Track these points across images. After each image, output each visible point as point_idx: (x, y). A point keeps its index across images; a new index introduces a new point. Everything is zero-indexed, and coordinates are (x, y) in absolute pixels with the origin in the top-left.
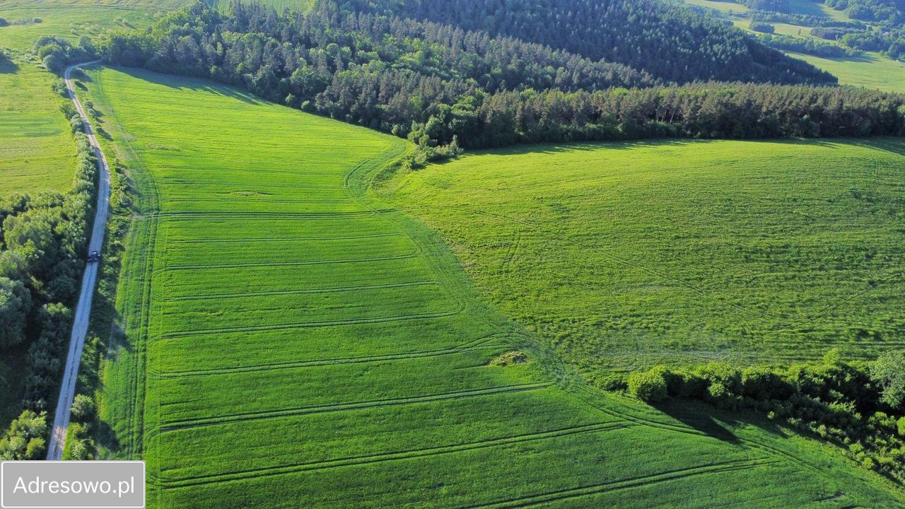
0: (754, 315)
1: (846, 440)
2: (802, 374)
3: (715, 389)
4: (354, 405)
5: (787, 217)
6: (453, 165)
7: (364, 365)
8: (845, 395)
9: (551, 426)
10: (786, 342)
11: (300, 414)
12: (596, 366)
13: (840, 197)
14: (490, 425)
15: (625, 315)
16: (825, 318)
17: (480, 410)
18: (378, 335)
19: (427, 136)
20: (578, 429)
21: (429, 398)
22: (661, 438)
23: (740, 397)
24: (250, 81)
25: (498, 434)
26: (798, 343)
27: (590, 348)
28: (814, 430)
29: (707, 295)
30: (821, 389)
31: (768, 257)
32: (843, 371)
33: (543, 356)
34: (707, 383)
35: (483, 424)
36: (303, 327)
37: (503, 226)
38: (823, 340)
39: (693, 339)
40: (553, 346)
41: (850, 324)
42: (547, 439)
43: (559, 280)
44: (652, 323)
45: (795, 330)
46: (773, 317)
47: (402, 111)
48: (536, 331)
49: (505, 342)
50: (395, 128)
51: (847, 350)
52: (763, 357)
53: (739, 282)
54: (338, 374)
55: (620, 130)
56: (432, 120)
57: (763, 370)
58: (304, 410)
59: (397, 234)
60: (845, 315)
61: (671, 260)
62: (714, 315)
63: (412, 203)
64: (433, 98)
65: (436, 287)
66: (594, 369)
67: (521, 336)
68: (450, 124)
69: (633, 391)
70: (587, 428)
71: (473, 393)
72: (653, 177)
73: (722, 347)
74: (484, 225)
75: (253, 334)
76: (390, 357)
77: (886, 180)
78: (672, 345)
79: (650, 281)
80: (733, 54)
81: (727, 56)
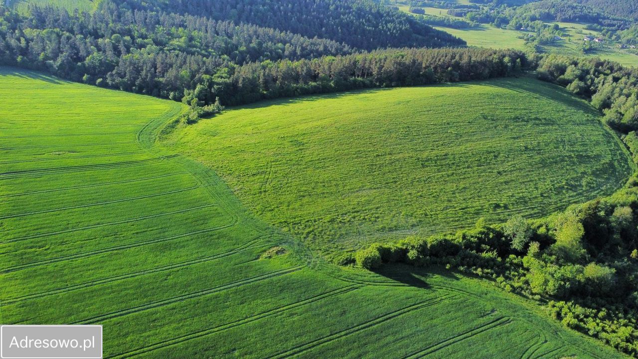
0: (431, 202)
1: (494, 276)
2: (464, 237)
3: (412, 254)
4: (162, 303)
5: (445, 135)
6: (218, 118)
7: (167, 271)
8: (491, 247)
9: (307, 295)
10: (453, 217)
11: (121, 315)
12: (333, 250)
13: (475, 119)
14: (265, 302)
15: (349, 212)
16: (474, 198)
17: (256, 292)
18: (176, 248)
19: (197, 99)
20: (326, 295)
21: (219, 289)
22: (380, 292)
23: (428, 257)
24: (51, 66)
25: (271, 306)
26: (460, 217)
27: (328, 238)
28: (475, 272)
29: (400, 192)
30: (476, 245)
31: (436, 163)
32: (488, 232)
33: (296, 248)
34: (406, 251)
35: (259, 301)
36: (116, 250)
37: (259, 159)
38: (474, 213)
39: (394, 223)
40: (303, 240)
41: (489, 201)
42: (305, 305)
43: (302, 193)
44: (367, 215)
45: (457, 209)
46: (443, 202)
47: (176, 82)
48: (290, 231)
49: (270, 241)
50: (172, 94)
51: (489, 218)
52: (440, 229)
53: (419, 181)
54: (147, 281)
55: (333, 85)
56: (199, 87)
57: (440, 237)
58: (124, 312)
59: (183, 172)
60: (486, 196)
61: (375, 171)
62: (406, 205)
63: (191, 149)
64: (198, 71)
65: (215, 208)
66: (332, 251)
67: (280, 235)
68: (213, 89)
69: (359, 263)
70: (331, 293)
71: (249, 281)
72: (356, 116)
73: (413, 226)
74: (245, 160)
75: (77, 260)
76: (185, 264)
77: (501, 106)
78: (382, 229)
79: (363, 187)
80: (401, 29)
81: (397, 31)
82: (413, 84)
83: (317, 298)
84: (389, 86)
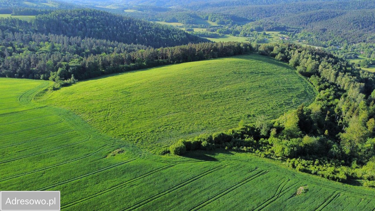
0: (211, 117)
1: (254, 150)
2: (233, 132)
3: (204, 143)
5: (214, 83)
6: (74, 86)
7: (43, 171)
8: (249, 135)
9: (141, 174)
10: (225, 123)
13: (230, 74)
14: (113, 180)
15: (163, 126)
16: (235, 113)
17: (106, 176)
18: (48, 157)
19: (59, 77)
20: (153, 172)
21: (80, 177)
22: (188, 166)
23: (214, 144)
25: (117, 183)
26: (229, 123)
27: (151, 141)
28: (242, 149)
29: (193, 113)
30: (241, 135)
31: (211, 97)
32: (246, 128)
33: (131, 148)
34: (201, 142)
35: (109, 181)
37: (102, 103)
38: (237, 120)
39: (191, 129)
40: (135, 144)
41: (244, 114)
42: (141, 179)
43: (132, 119)
45: (227, 119)
46: (218, 116)
47: (44, 68)
49: (113, 146)
50: (42, 76)
51: (245, 122)
52: (218, 130)
53: (203, 106)
54: (28, 179)
55: (145, 64)
56: (60, 70)
57: (220, 133)
59: (51, 115)
60: (242, 111)
61: (176, 103)
62: (197, 119)
63: (56, 102)
64: (59, 61)
65: (74, 132)
66: (155, 148)
67: (120, 143)
68: (69, 70)
69: (172, 152)
70: (157, 170)
71: (102, 170)
73: (202, 130)
74: (93, 104)
76: (56, 165)
77: (243, 67)
78: (184, 133)
79: (170, 112)
80: (181, 38)
81: (179, 39)
82: (192, 60)
83: (148, 174)
84: (179, 62)
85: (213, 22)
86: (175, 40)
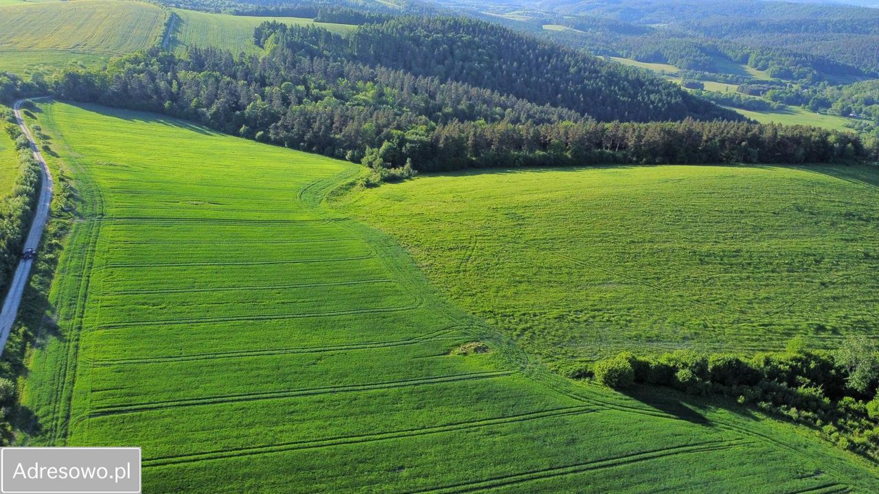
0: (714, 310)
1: (819, 422)
2: (768, 362)
3: (683, 374)
4: (306, 392)
5: (736, 226)
6: (407, 184)
7: (318, 354)
8: (812, 381)
9: (516, 410)
10: (748, 335)
11: (246, 400)
12: (560, 356)
13: (784, 210)
14: (452, 410)
15: (586, 309)
16: (783, 313)
17: (441, 396)
18: (333, 327)
19: (381, 159)
20: (546, 413)
21: (387, 385)
22: (632, 421)
23: (708, 382)
25: (461, 419)
26: (760, 336)
27: (553, 339)
28: (785, 413)
29: (666, 292)
30: (788, 375)
31: (722, 260)
32: (807, 359)
34: (675, 369)
35: (445, 409)
36: (253, 319)
37: (459, 231)
38: (784, 333)
39: (655, 332)
40: (515, 338)
41: (807, 320)
42: (514, 423)
43: (517, 278)
44: (613, 317)
45: (755, 324)
46: (733, 312)
47: (356, 138)
48: (497, 323)
49: (466, 334)
50: (349, 153)
51: (807, 342)
52: (727, 348)
53: (695, 281)
54: (288, 363)
55: (570, 156)
56: (386, 145)
57: (731, 356)
58: (251, 397)
59: (352, 238)
60: (802, 312)
61: (627, 261)
62: (675, 310)
63: (367, 213)
64: (386, 126)
65: (392, 284)
66: (558, 359)
67: (482, 328)
68: (404, 148)
69: (599, 378)
70: (554, 412)
71: (433, 380)
72: (604, 191)
73: (685, 338)
74: (440, 230)
75: (198, 326)
76: (343, 347)
77: (825, 197)
78: (636, 337)
79: (609, 279)
80: (669, 103)
81: (664, 105)
82: (687, 162)
83: (532, 416)
84: (651, 163)
85: (759, 70)
86: (651, 106)
